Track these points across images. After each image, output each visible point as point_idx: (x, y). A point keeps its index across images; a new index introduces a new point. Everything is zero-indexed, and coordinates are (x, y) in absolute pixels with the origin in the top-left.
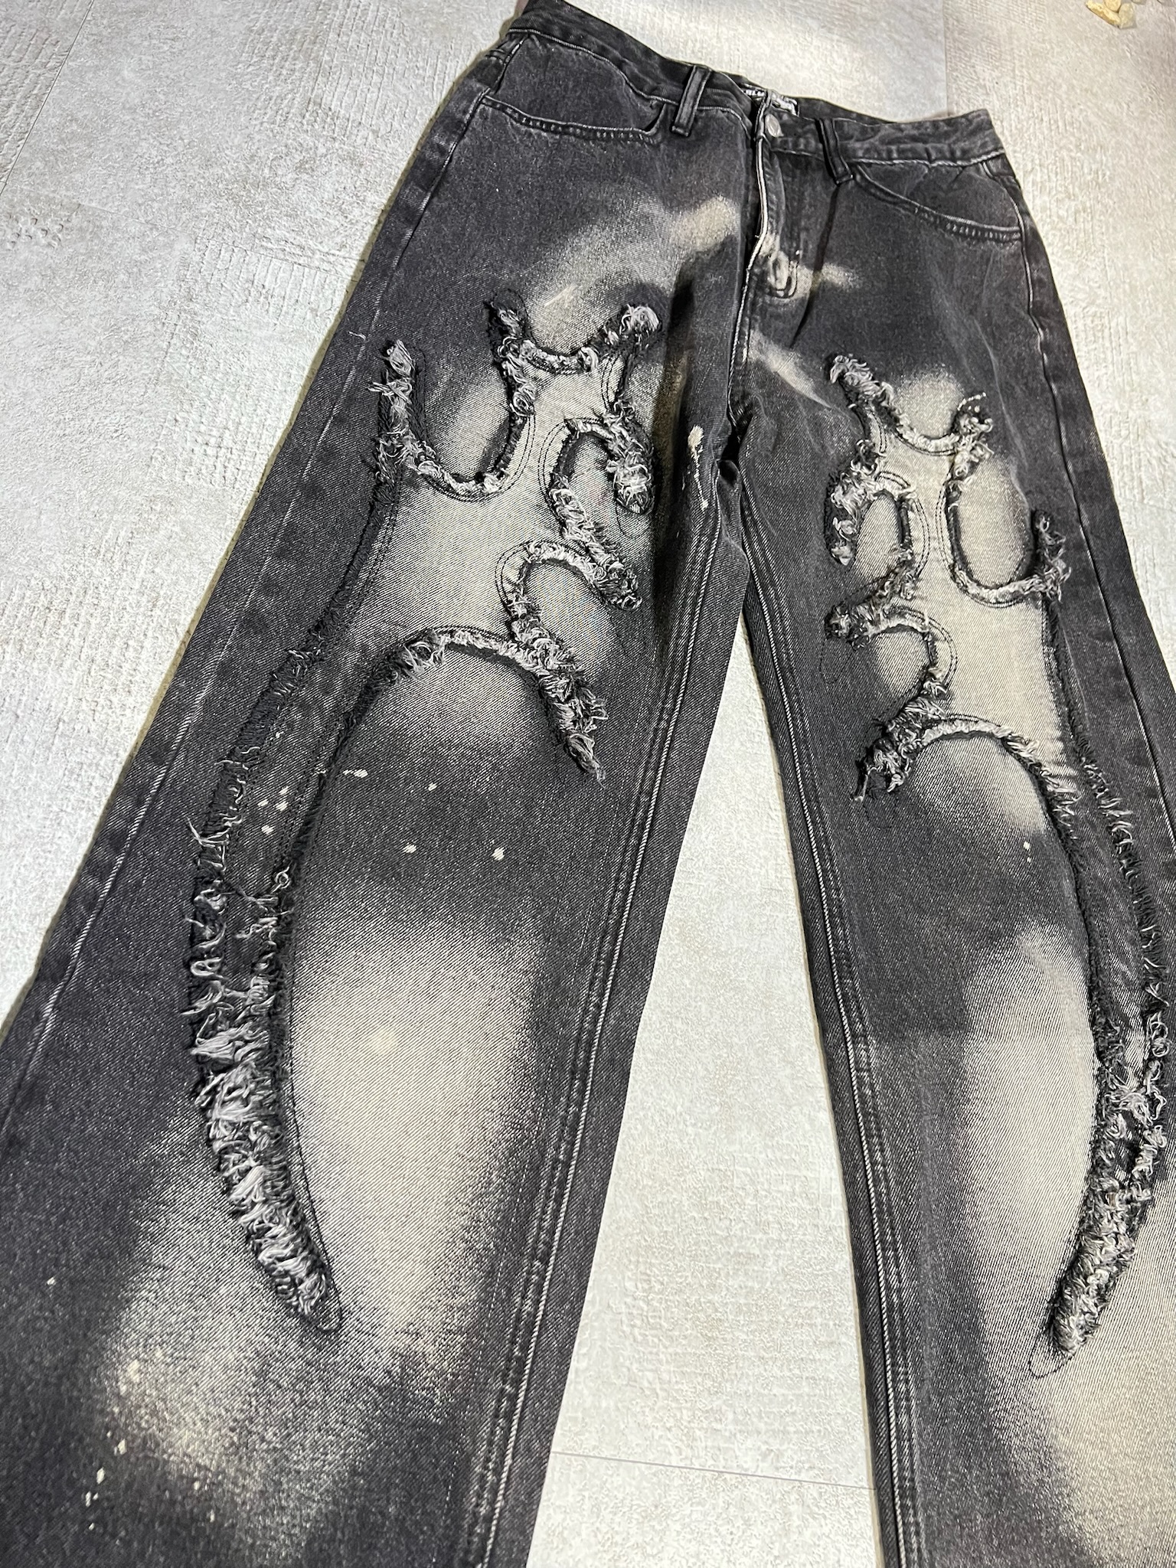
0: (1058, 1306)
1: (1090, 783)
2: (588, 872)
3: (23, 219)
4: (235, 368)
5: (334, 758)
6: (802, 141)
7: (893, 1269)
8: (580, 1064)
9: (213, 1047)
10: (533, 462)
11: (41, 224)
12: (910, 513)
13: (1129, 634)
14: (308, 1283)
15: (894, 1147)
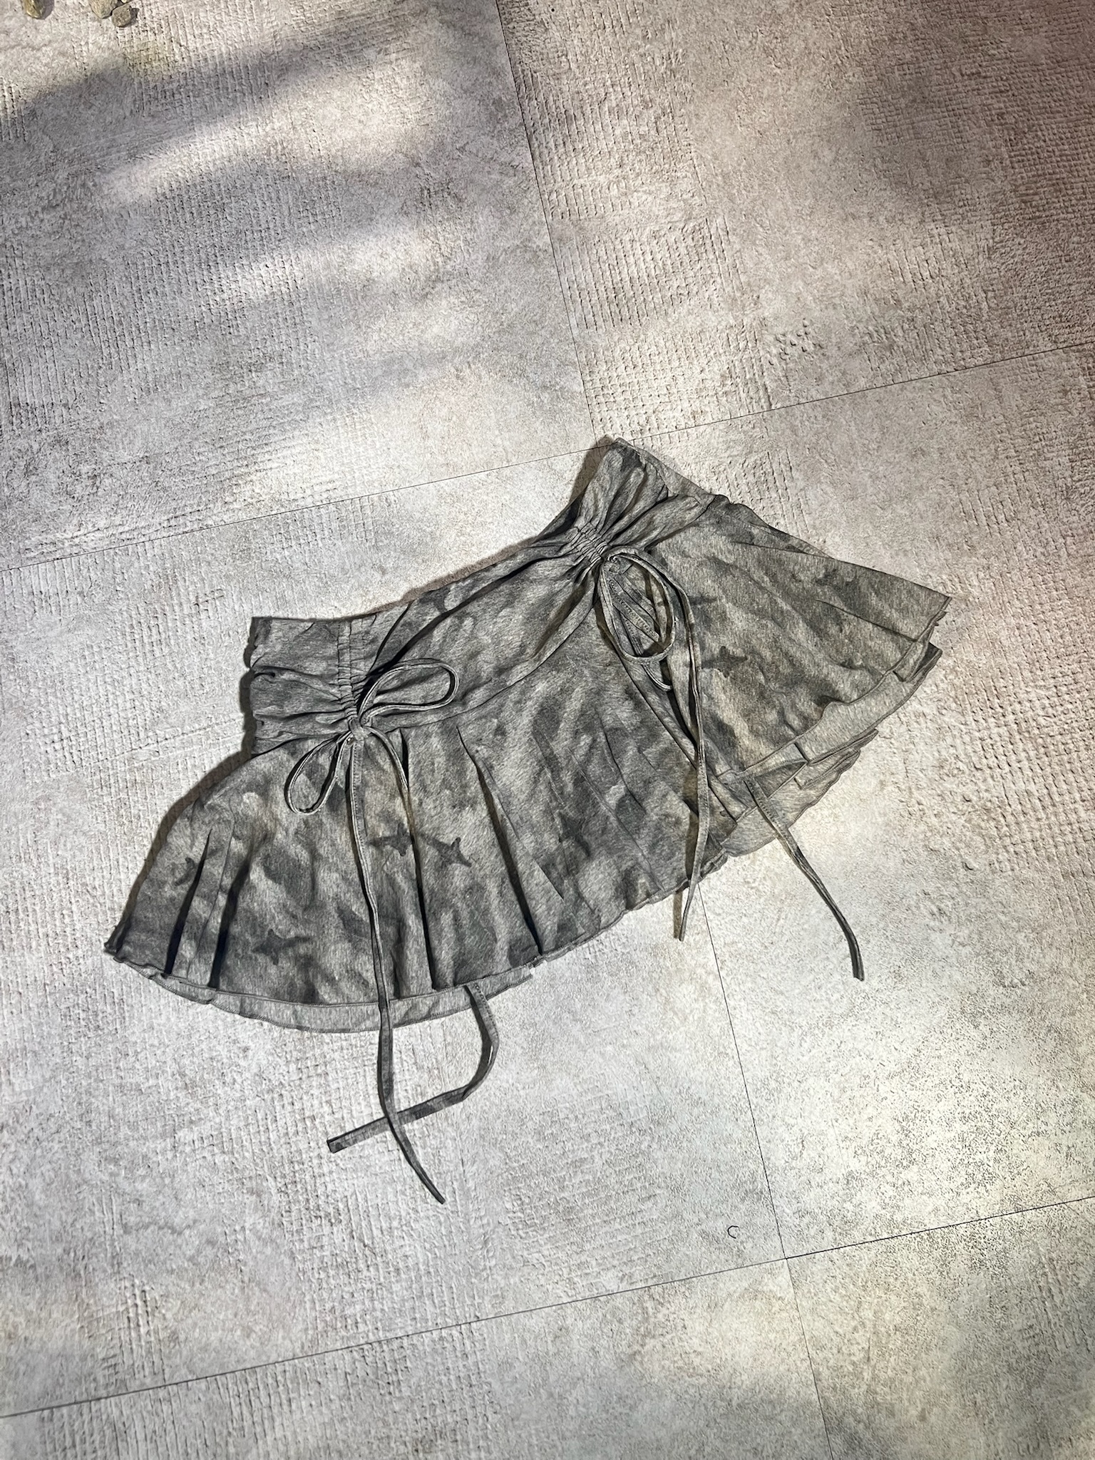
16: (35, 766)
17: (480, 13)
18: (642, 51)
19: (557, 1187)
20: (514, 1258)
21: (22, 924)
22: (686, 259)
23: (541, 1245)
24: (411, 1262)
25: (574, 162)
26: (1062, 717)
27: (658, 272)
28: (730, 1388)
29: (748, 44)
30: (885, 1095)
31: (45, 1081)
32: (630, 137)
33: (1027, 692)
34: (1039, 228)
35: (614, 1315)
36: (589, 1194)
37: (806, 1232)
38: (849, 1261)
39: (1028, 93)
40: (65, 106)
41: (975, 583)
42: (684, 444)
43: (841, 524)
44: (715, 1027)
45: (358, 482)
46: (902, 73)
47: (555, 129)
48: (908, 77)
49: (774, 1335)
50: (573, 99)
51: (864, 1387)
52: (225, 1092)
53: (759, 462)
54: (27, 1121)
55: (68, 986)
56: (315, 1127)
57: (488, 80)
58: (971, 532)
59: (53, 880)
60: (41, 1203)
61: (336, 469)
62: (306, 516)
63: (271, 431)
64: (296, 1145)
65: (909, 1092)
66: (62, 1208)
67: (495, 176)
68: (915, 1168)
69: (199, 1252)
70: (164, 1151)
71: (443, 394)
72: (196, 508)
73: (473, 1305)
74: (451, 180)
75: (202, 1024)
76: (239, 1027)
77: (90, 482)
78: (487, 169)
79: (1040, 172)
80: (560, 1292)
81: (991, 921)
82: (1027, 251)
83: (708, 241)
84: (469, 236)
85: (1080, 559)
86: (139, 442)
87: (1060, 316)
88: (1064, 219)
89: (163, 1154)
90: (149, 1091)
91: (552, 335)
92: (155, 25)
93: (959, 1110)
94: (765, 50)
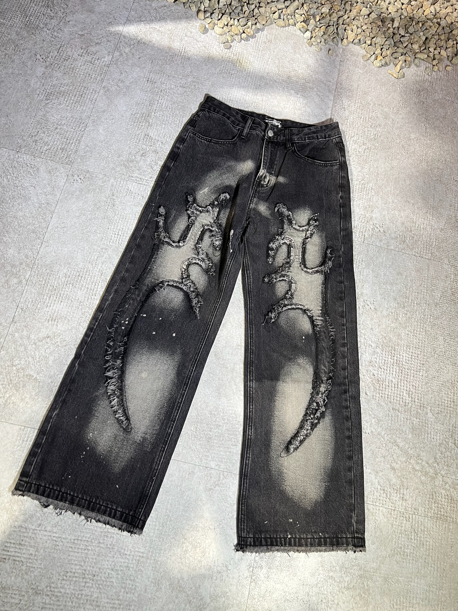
0: (290, 443)
1: (326, 322)
2: (194, 340)
3: (75, 176)
4: (123, 214)
5: (139, 312)
6: (279, 137)
7: (250, 431)
8: (187, 382)
9: (109, 374)
10: (193, 237)
11: (80, 177)
12: (292, 249)
13: (347, 282)
14: (125, 422)
15: (255, 405)
16: (107, 238)
17: (328, 97)
18: (369, 129)
19: (209, 430)
21: (82, 281)
22: (357, 190)
23: (197, 445)
26: (410, 365)
29: (399, 142)
31: (68, 329)
33: (403, 353)
36: (218, 437)
40: (199, 61)
41: (401, 317)
46: (437, 171)
54: (57, 339)
55: (88, 305)
58: (405, 302)
59: (97, 273)
60: (50, 365)
80: (197, 461)
82: (452, 234)
83: (365, 189)
85: (432, 324)
87: (454, 256)
92: (235, 53)
94: (403, 146)
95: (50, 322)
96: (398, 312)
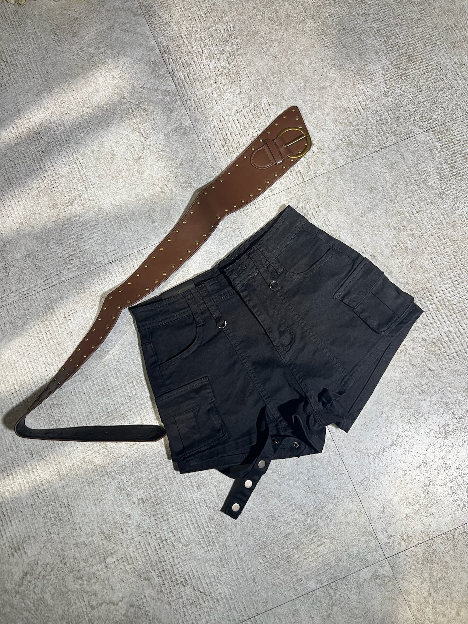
17: (138, 23)
18: (214, 28)
19: (280, 548)
20: (268, 584)
21: (15, 479)
22: (253, 120)
23: (279, 576)
24: (223, 595)
25: (195, 84)
26: (458, 295)
27: (242, 128)
28: (374, 620)
29: (261, 17)
30: (415, 477)
31: (41, 549)
32: (217, 69)
33: (441, 287)
34: (405, 79)
35: (317, 599)
36: (295, 548)
37: (393, 545)
38: (414, 554)
39: (389, 18)
41: (409, 242)
42: (269, 204)
43: (345, 227)
44: (335, 463)
45: (127, 248)
46: (332, 19)
47: (183, 71)
48: (335, 20)
49: (388, 593)
50: (188, 56)
51: (431, 607)
52: (124, 537)
53: (304, 206)
54: (37, 569)
55: (43, 503)
56: (168, 544)
57: (148, 53)
58: (402, 220)
59: (26, 457)
60: (52, 604)
61: (116, 244)
62: (107, 268)
63: (83, 232)
64: (161, 554)
65: (425, 474)
66: (62, 604)
67: (160, 97)
68: (434, 507)
69: (127, 611)
70: (102, 569)
71: (157, 201)
72: (55, 273)
73: (254, 608)
74: (141, 102)
75: (107, 508)
76: (124, 506)
77: (4, 271)
78: (156, 94)
79: (401, 53)
80: (291, 594)
81: (445, 391)
82: (402, 90)
83: (261, 110)
84: (154, 126)
85: (452, 224)
86: (23, 248)
87: (422, 117)
88: (415, 73)
89: (102, 571)
90: (90, 543)
91: (201, 165)
93: (448, 477)
94: (269, 19)
95: (15, 554)
96: (402, 239)
